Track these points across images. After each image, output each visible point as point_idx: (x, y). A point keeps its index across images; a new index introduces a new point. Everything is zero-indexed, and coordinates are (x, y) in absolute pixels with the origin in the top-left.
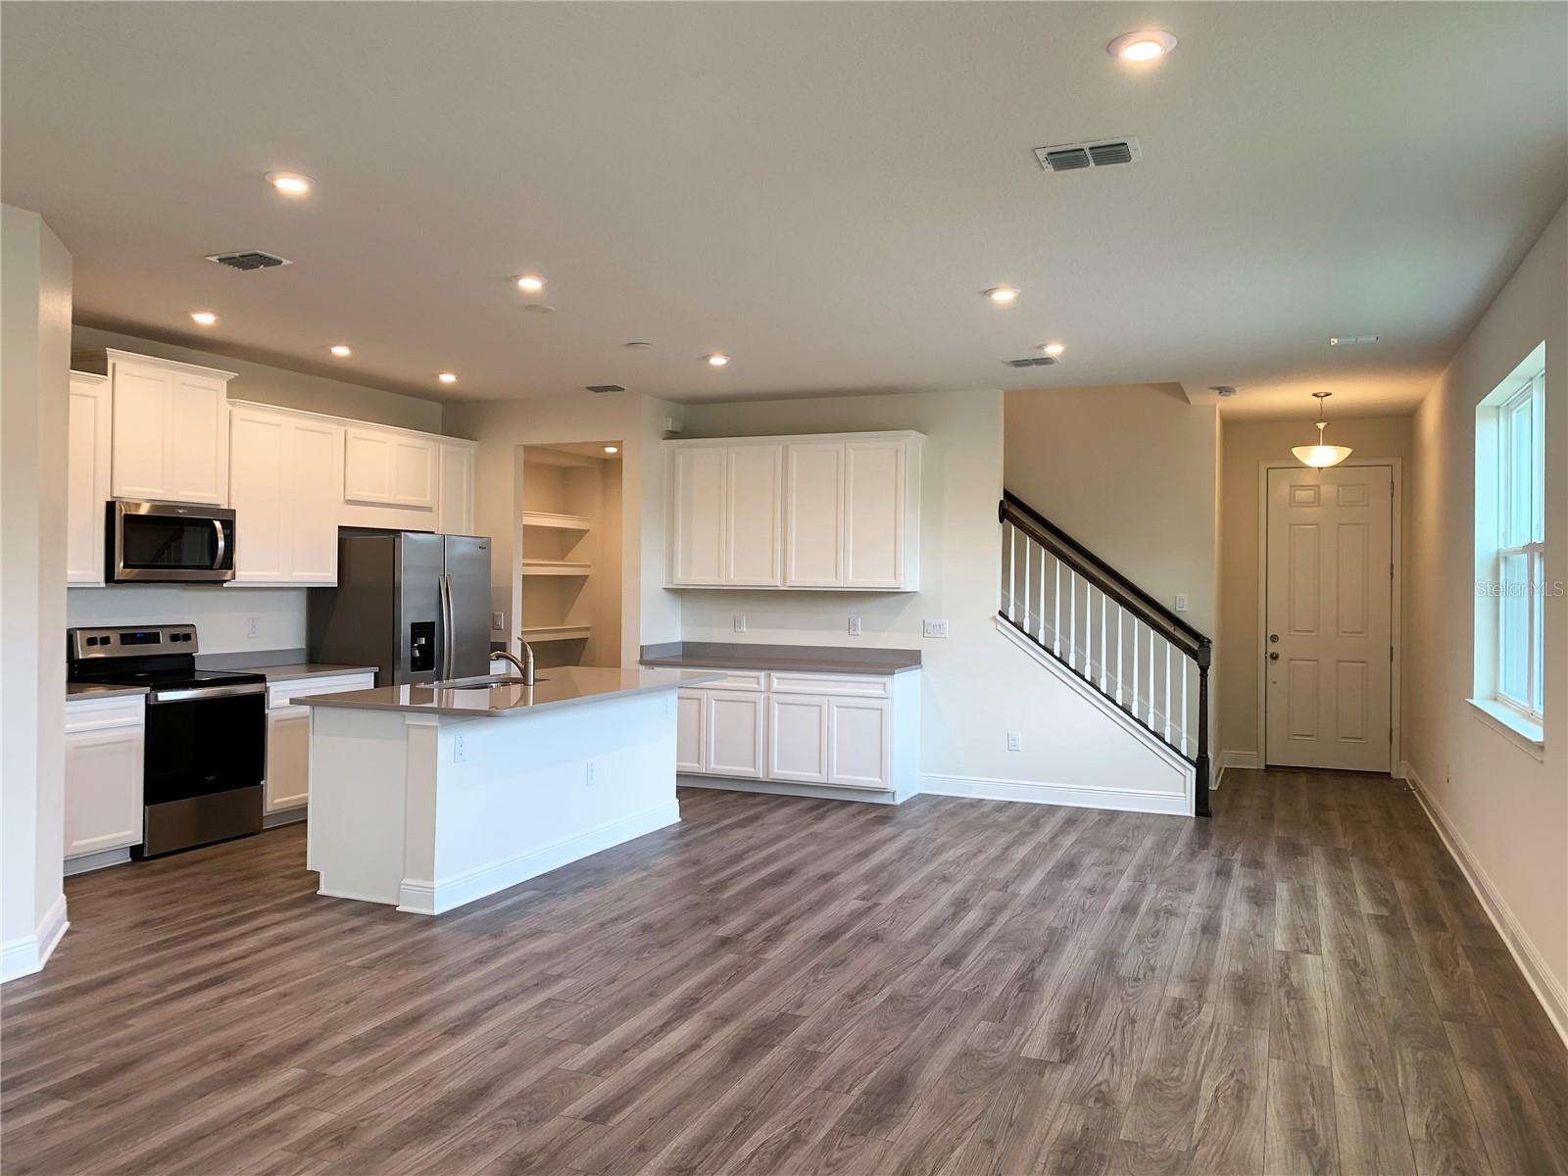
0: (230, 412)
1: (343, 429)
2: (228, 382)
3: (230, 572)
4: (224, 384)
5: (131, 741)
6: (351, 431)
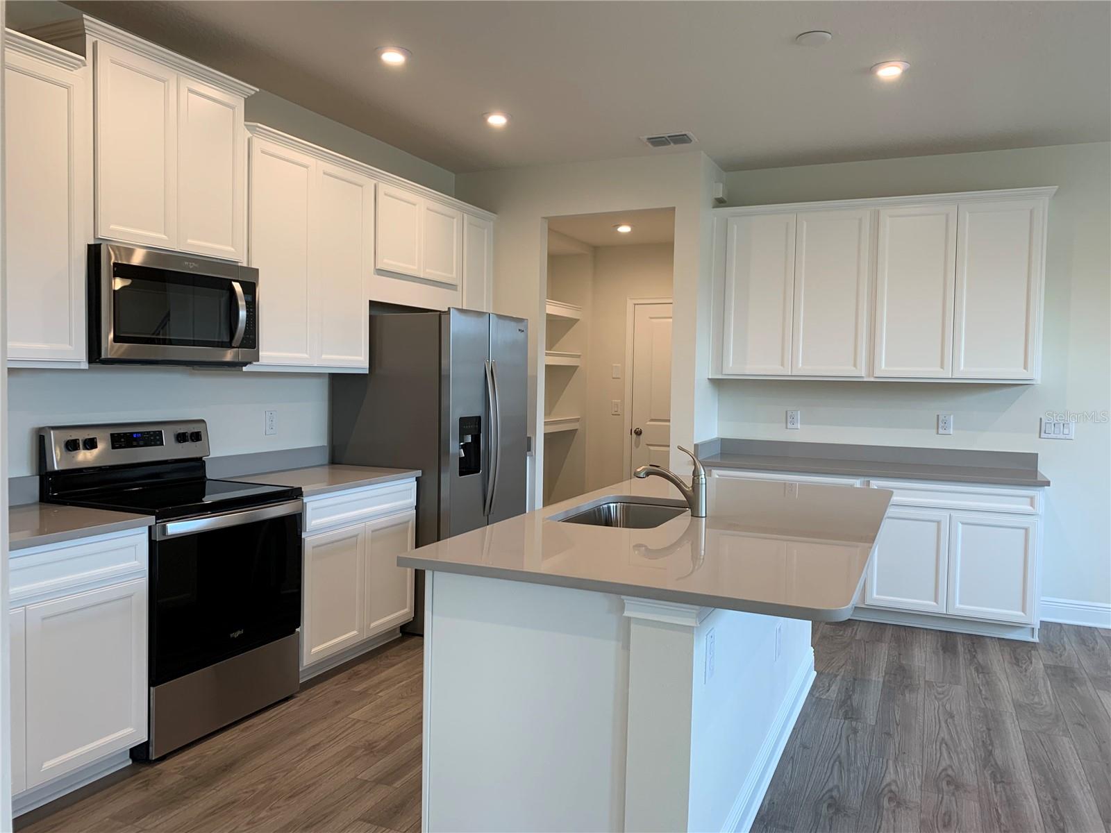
0: (249, 140)
1: (374, 182)
2: (245, 99)
4: (242, 100)
6: (384, 188)
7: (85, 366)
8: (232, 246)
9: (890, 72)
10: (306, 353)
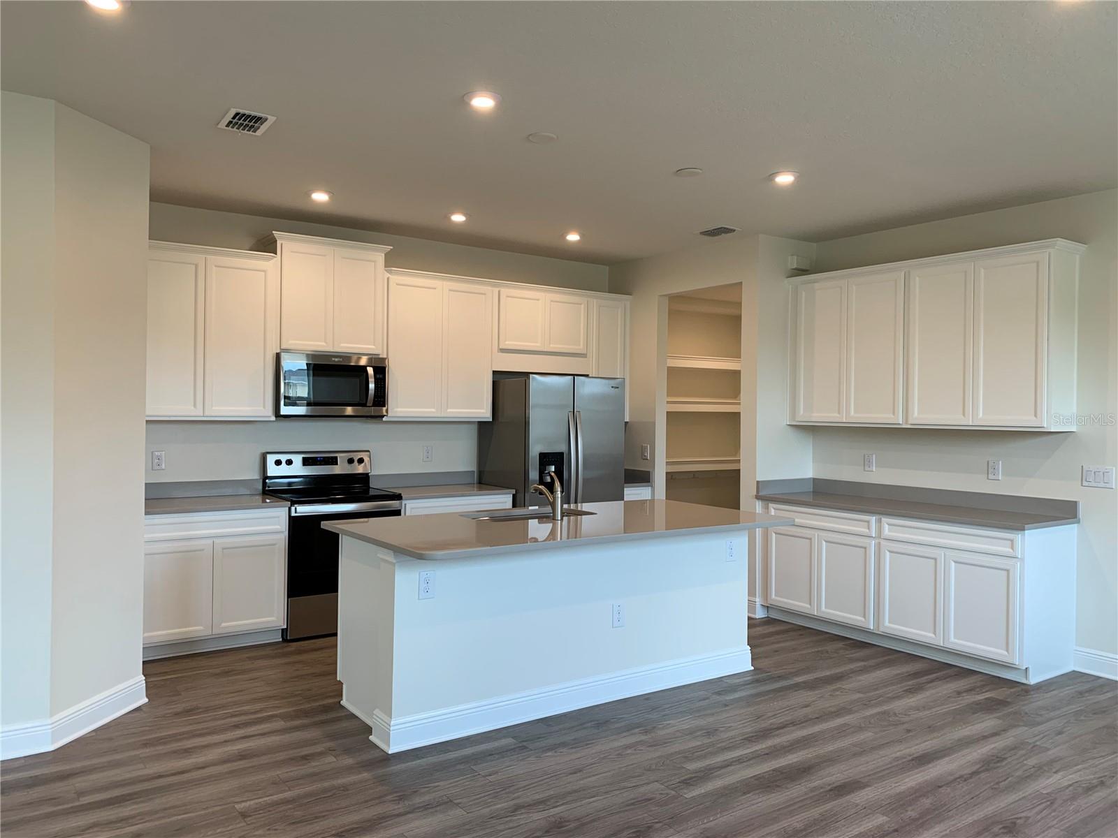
0: (388, 279)
1: (496, 290)
2: (385, 255)
3: (384, 409)
4: (383, 255)
5: (274, 545)
6: (504, 291)
7: (273, 418)
8: (374, 345)
9: (785, 179)
10: (434, 408)
